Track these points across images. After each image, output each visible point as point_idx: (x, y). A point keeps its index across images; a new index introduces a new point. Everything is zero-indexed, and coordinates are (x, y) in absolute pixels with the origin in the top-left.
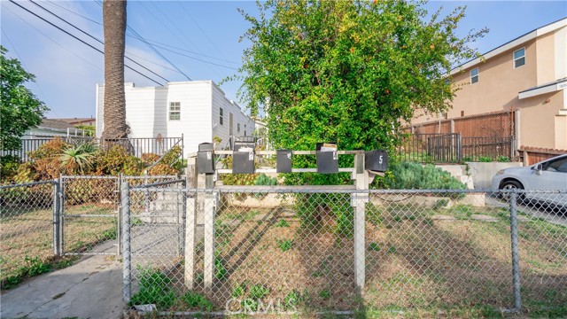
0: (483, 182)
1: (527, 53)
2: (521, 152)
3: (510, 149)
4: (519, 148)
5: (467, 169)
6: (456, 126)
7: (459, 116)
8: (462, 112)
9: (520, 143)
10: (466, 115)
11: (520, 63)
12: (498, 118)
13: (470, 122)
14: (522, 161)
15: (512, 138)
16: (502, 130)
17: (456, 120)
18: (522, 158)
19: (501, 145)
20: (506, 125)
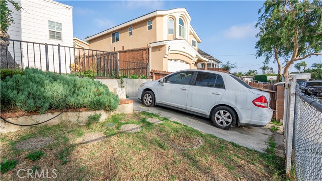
0: (133, 92)
1: (153, 23)
2: (152, 73)
3: (147, 71)
4: (151, 71)
5: (122, 83)
6: (120, 56)
7: (121, 49)
8: (123, 47)
9: (152, 68)
10: (125, 49)
11: (150, 28)
12: (141, 52)
13: (127, 54)
14: (152, 79)
15: (148, 64)
16: (143, 60)
17: (120, 52)
18: (152, 77)
19: (143, 69)
20: (145, 56)
